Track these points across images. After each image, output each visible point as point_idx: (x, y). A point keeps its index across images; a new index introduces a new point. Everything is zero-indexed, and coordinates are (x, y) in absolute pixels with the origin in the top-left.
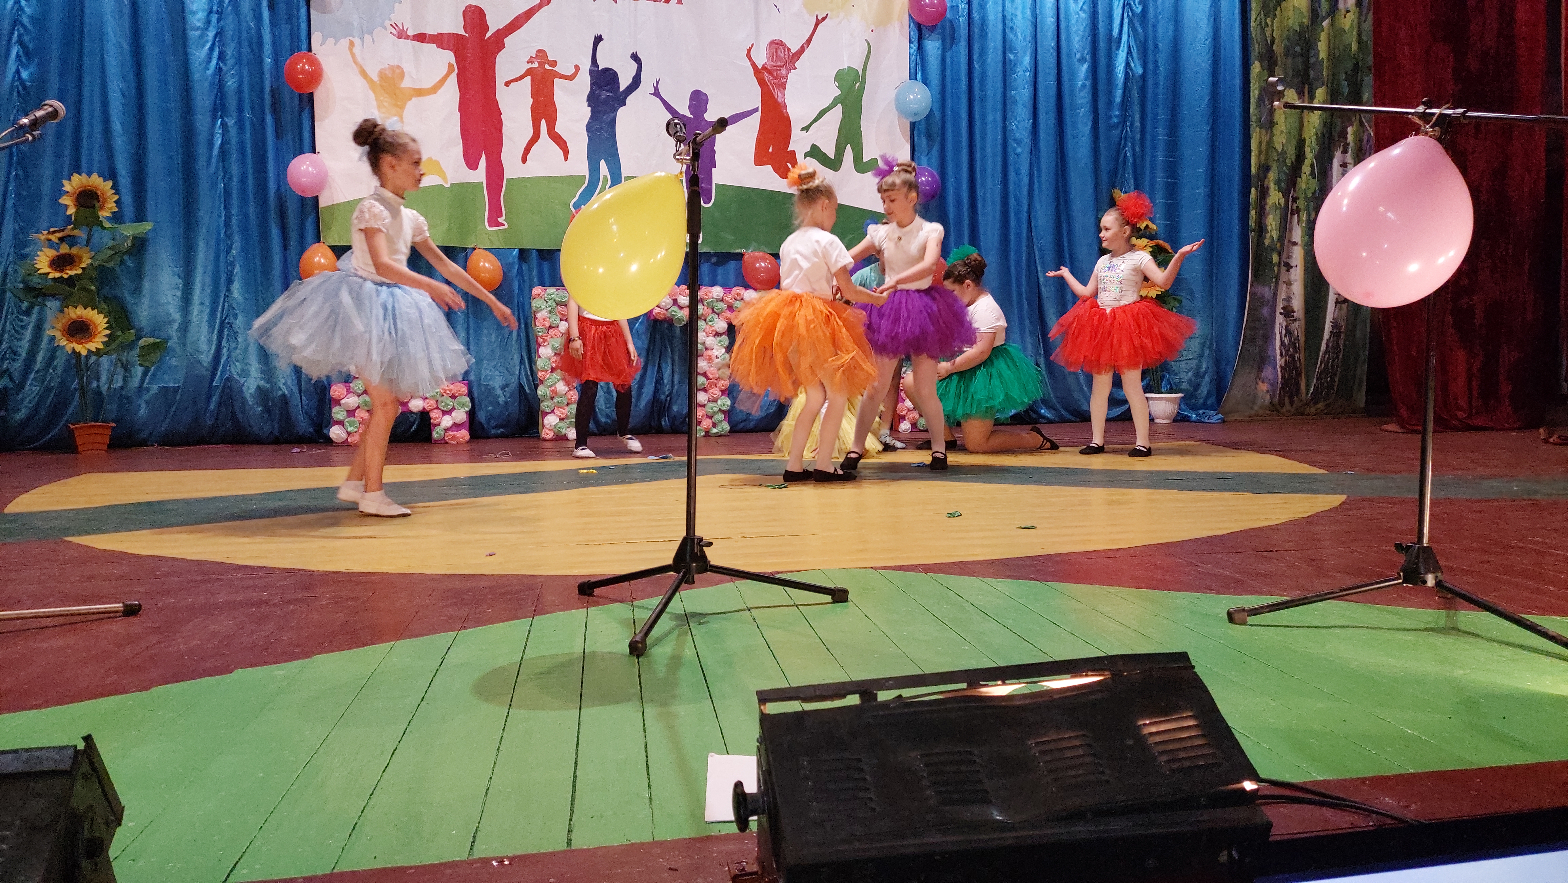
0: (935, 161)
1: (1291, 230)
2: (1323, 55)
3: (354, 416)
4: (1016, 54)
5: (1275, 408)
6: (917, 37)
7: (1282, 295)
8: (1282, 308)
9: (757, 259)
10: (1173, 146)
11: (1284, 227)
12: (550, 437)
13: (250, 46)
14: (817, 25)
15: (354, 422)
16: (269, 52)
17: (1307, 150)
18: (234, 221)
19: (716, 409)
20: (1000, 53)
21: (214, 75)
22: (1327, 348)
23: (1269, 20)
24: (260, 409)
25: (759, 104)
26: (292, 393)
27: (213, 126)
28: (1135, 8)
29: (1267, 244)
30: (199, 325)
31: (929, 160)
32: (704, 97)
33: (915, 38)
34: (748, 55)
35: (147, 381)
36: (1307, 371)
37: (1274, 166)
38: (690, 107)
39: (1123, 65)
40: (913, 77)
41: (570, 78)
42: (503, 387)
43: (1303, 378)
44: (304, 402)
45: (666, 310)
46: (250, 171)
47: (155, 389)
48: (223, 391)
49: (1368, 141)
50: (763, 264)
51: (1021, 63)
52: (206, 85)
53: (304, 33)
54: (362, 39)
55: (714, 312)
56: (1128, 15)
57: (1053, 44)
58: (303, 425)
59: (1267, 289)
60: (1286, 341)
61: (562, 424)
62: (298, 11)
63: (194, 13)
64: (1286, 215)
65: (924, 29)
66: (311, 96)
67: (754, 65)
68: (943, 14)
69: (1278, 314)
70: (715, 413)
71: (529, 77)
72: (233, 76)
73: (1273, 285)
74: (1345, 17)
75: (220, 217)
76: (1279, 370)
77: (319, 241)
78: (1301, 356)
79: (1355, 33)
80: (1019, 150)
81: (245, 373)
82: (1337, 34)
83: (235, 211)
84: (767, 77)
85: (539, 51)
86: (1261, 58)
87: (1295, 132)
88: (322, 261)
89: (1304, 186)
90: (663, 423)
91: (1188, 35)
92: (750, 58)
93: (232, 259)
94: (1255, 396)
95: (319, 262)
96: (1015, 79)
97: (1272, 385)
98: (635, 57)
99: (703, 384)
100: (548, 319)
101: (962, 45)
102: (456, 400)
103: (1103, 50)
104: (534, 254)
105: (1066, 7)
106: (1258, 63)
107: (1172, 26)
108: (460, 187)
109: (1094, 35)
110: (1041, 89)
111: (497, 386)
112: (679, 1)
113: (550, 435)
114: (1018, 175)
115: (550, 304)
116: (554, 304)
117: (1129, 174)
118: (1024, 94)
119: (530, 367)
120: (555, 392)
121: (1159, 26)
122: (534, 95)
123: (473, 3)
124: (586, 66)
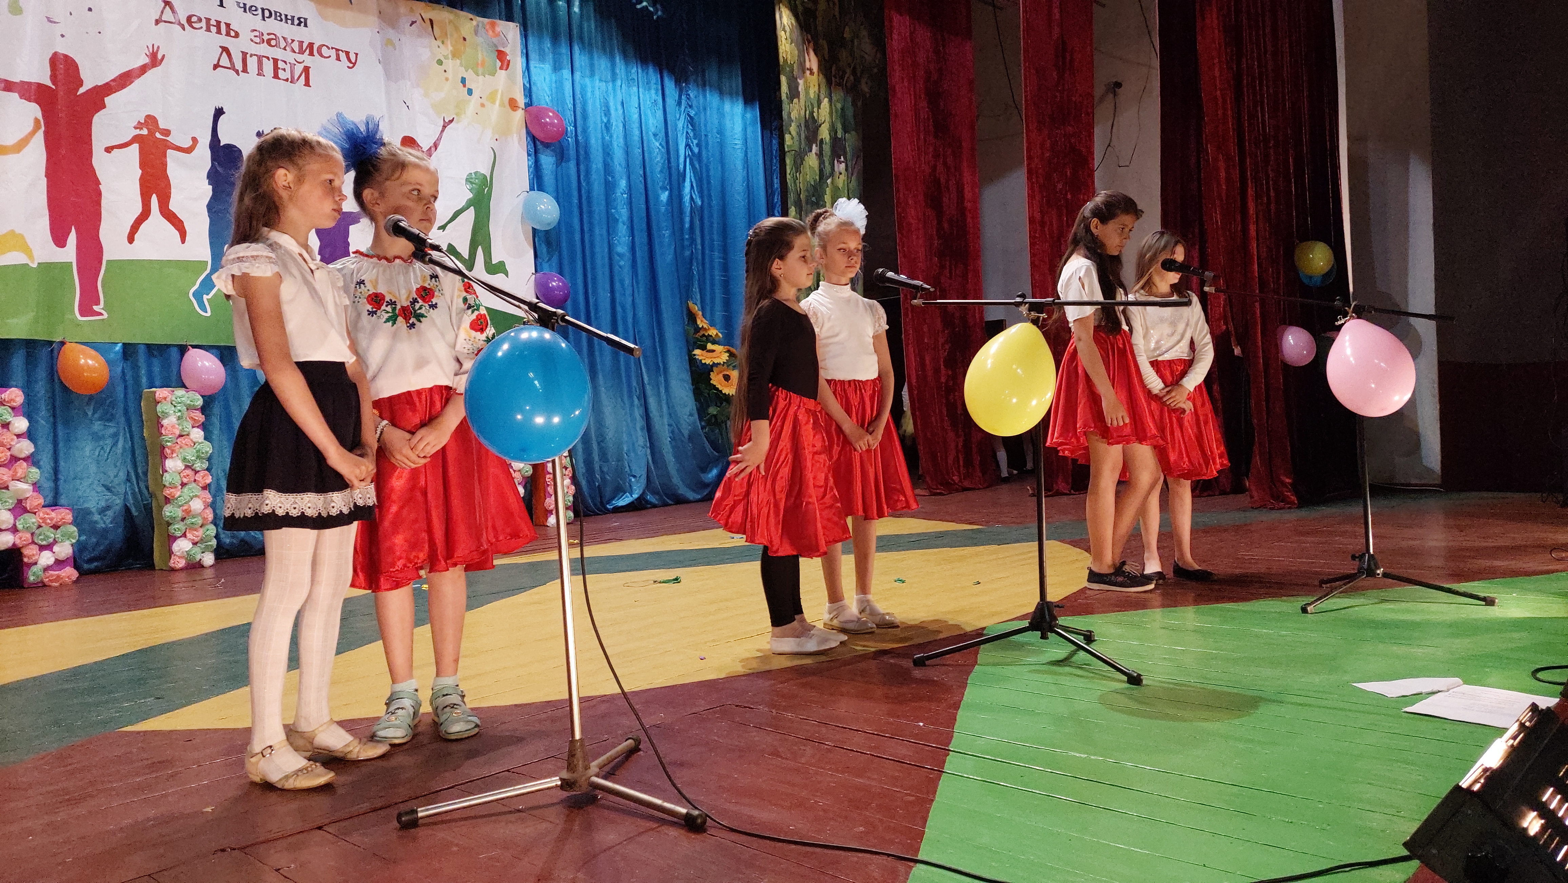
4: (614, 178)
10: (726, 267)
12: (180, 566)
14: (444, 127)
20: (602, 175)
23: (798, 174)
28: (694, 149)
33: (532, 151)
39: (689, 196)
40: (533, 186)
41: (188, 151)
42: (102, 511)
51: (619, 185)
56: (689, 155)
57: (641, 172)
61: (197, 549)
65: (539, 144)
71: (138, 145)
80: (622, 264)
82: (835, 190)
85: (148, 117)
86: (795, 205)
91: (730, 176)
96: (615, 199)
100: (177, 426)
101: (572, 164)
102: (59, 531)
103: (675, 181)
104: (142, 350)
105: (649, 141)
106: (793, 208)
107: (720, 168)
108: (46, 267)
109: (669, 168)
110: (635, 210)
111: (94, 510)
112: (307, 84)
113: (181, 564)
114: (623, 285)
115: (179, 408)
116: (185, 408)
117: (696, 289)
118: (623, 213)
119: (138, 484)
120: (188, 512)
121: (711, 167)
122: (143, 165)
123: (62, 50)
124: (205, 140)
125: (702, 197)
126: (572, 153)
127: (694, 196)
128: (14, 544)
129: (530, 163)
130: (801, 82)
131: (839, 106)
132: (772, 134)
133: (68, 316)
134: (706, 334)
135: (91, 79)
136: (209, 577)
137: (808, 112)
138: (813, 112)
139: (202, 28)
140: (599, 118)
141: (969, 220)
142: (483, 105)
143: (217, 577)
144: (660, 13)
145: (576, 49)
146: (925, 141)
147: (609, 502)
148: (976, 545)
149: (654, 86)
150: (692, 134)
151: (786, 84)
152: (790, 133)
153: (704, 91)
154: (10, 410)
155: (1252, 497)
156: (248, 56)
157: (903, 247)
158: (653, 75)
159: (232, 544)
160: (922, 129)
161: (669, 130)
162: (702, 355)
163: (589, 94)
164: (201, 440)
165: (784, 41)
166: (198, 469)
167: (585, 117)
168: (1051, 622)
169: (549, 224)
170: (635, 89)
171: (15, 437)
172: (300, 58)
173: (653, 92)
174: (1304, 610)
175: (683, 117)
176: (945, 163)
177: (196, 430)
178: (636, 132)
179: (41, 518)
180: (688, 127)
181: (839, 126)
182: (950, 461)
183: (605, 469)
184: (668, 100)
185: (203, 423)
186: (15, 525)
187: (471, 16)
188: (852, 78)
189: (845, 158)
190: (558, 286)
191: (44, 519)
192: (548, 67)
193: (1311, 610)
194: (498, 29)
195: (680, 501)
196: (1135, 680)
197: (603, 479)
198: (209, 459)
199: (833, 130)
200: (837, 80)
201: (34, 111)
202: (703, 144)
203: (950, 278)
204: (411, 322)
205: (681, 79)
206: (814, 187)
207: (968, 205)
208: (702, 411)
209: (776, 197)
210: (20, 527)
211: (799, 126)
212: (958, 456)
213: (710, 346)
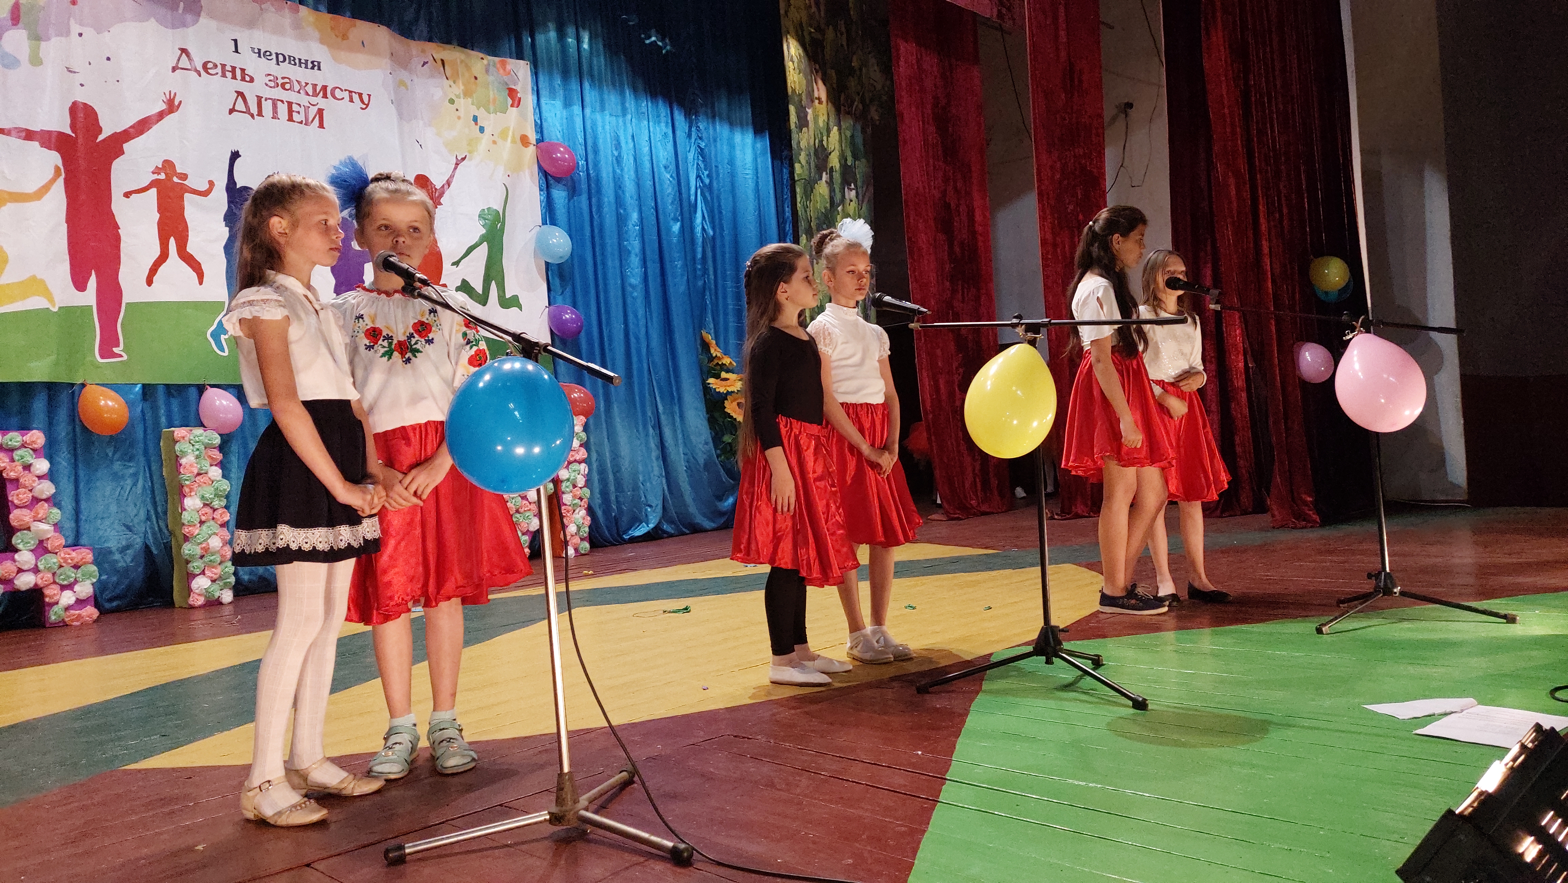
4: (626, 210)
12: (199, 603)
14: (457, 164)
20: (614, 207)
23: (807, 204)
28: (705, 181)
33: (544, 186)
39: (701, 227)
40: (545, 220)
41: (205, 194)
51: (631, 217)
56: (700, 186)
57: (653, 204)
61: (215, 587)
65: (551, 179)
68: (567, 167)
71: (155, 190)
80: (635, 294)
85: (166, 161)
91: (742, 207)
96: (627, 232)
100: (196, 465)
101: (584, 198)
102: (80, 571)
103: (686, 212)
104: (161, 390)
105: (659, 174)
106: (804, 235)
107: (731, 199)
108: (68, 312)
109: (681, 200)
110: (647, 240)
111: (114, 549)
112: (321, 126)
113: (201, 601)
114: (636, 316)
115: (197, 447)
116: (203, 447)
117: (709, 318)
118: (635, 245)
119: (157, 522)
120: (206, 550)
121: (722, 197)
122: (160, 209)
123: (81, 99)
124: (221, 183)
125: (713, 229)
126: (584, 186)
127: (706, 227)
128: (36, 585)
129: (542, 198)
130: (810, 111)
131: (848, 134)
132: (782, 163)
133: (89, 359)
134: (720, 363)
135: (109, 127)
136: (226, 614)
137: (817, 141)
138: (822, 141)
139: (217, 73)
140: (610, 151)
141: (980, 244)
142: (494, 142)
143: (236, 614)
144: (668, 48)
145: (586, 85)
146: (934, 167)
147: (625, 532)
148: (991, 569)
149: (663, 119)
150: (702, 166)
151: (794, 113)
152: (800, 162)
153: (714, 123)
154: (31, 452)
155: (1273, 516)
156: (263, 100)
157: (914, 271)
158: (663, 110)
159: (250, 581)
160: (931, 153)
161: (680, 162)
162: (716, 384)
163: (600, 129)
164: (220, 478)
165: (792, 71)
166: (216, 507)
167: (596, 152)
168: (1055, 646)
169: (561, 257)
170: (646, 123)
171: (37, 479)
172: (314, 100)
173: (663, 125)
174: (1319, 631)
175: (693, 149)
176: (955, 188)
177: (214, 468)
178: (647, 165)
179: (62, 558)
180: (698, 159)
181: (849, 154)
182: (967, 485)
183: (621, 499)
184: (678, 133)
185: (221, 462)
186: (36, 565)
187: (481, 55)
188: (861, 106)
189: (856, 186)
190: (572, 318)
191: (65, 560)
192: (558, 103)
193: (1325, 631)
194: (508, 67)
195: (696, 529)
196: (1140, 705)
197: (618, 508)
198: (227, 497)
199: (843, 158)
200: (846, 108)
201: (54, 158)
202: (714, 175)
203: (963, 302)
204: (407, 356)
205: (690, 112)
206: (826, 215)
207: (980, 229)
208: (717, 439)
209: (787, 226)
210: (41, 567)
211: (809, 155)
212: (975, 481)
213: (724, 375)
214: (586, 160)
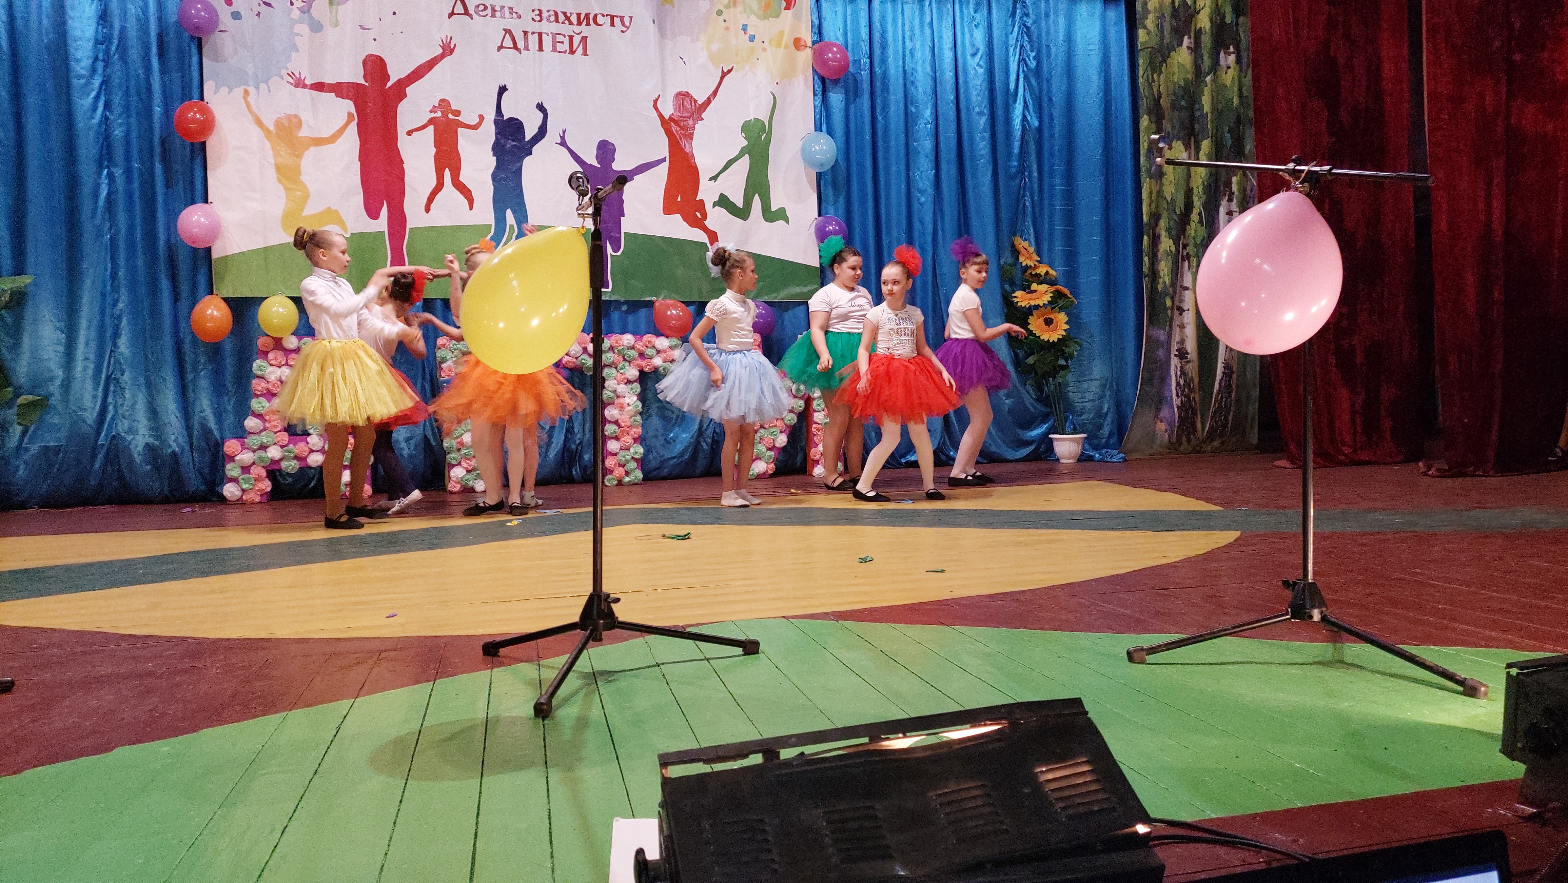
0: (841, 211)
1: (1182, 276)
2: (1207, 108)
3: (249, 473)
4: (917, 107)
5: (1173, 447)
6: (821, 89)
7: (1176, 338)
8: (1177, 350)
9: (668, 307)
10: (1070, 195)
11: (1176, 273)
12: (456, 489)
13: (139, 94)
14: (722, 78)
15: (249, 479)
16: (159, 100)
17: (1195, 199)
18: (120, 273)
19: (628, 457)
20: (902, 105)
21: (99, 125)
22: (1220, 386)
23: (1155, 76)
24: (149, 467)
25: (665, 153)
26: (182, 449)
27: (99, 174)
28: (1030, 64)
29: (1160, 289)
30: (83, 381)
31: (836, 210)
32: (610, 147)
33: (819, 90)
34: (655, 106)
35: (26, 440)
36: (1202, 411)
37: (1165, 214)
38: (597, 158)
39: (1020, 117)
40: (818, 128)
41: (475, 127)
42: (407, 440)
43: (1199, 416)
44: (196, 460)
45: (576, 358)
46: (138, 220)
47: (35, 448)
48: (109, 448)
49: (1252, 190)
50: (674, 312)
51: (923, 115)
52: (91, 134)
53: (196, 82)
54: (257, 88)
55: (625, 360)
56: (1023, 70)
57: (952, 97)
58: (194, 482)
59: (1162, 332)
60: (1182, 382)
61: (468, 477)
62: (190, 59)
63: (78, 61)
64: (1178, 260)
65: (827, 81)
66: (203, 145)
67: (661, 116)
68: (847, 67)
69: (1172, 356)
70: (627, 461)
71: (432, 126)
72: (121, 124)
73: (1167, 328)
74: (1226, 73)
75: (106, 269)
76: (1176, 409)
77: (211, 293)
78: (1196, 396)
79: (1236, 89)
80: (923, 199)
81: (132, 431)
82: (1219, 89)
83: (122, 262)
84: (674, 128)
85: (442, 100)
86: (1149, 113)
87: (1183, 182)
88: (215, 313)
89: (1193, 233)
90: (574, 473)
91: (1080, 88)
92: (656, 109)
93: (118, 312)
94: (1155, 435)
95: (212, 314)
96: (917, 132)
97: (1169, 424)
98: (541, 107)
99: (615, 432)
101: (865, 99)
103: (999, 103)
105: (965, 65)
107: (1065, 82)
108: (362, 236)
109: (991, 90)
110: (942, 139)
112: (585, 53)
114: (923, 223)
117: (1028, 224)
118: (925, 145)
120: (462, 444)
121: (1053, 82)
122: (437, 143)
123: (373, 52)
124: (490, 116)
125: (1040, 118)
126: (866, 86)
127: (1029, 118)
129: (817, 103)
134: (1033, 273)
139: (487, 14)
140: (901, 44)
142: (765, 50)
150: (1028, 48)
152: (1145, 27)
156: (530, 34)
161: (996, 49)
162: (1022, 297)
163: (890, 20)
167: (884, 47)
169: (825, 165)
170: (949, 6)
172: (577, 29)
175: (1016, 29)
176: (1347, 36)
180: (1023, 40)
181: (1228, 9)
182: (1340, 426)
184: (995, 12)
189: (1239, 48)
199: (1217, 15)
202: (1045, 56)
206: (1188, 88)
213: (1033, 287)
214: (871, 57)
